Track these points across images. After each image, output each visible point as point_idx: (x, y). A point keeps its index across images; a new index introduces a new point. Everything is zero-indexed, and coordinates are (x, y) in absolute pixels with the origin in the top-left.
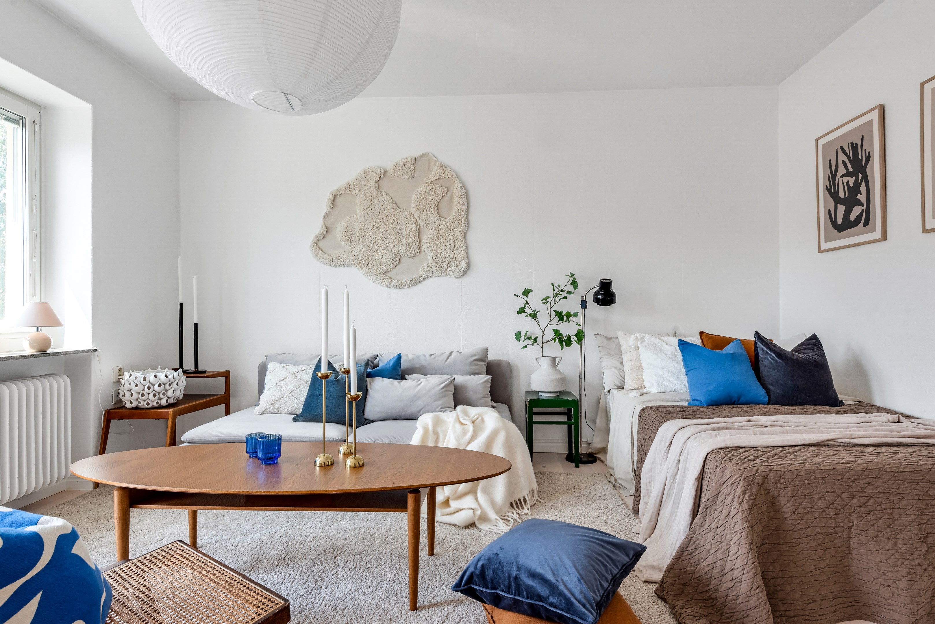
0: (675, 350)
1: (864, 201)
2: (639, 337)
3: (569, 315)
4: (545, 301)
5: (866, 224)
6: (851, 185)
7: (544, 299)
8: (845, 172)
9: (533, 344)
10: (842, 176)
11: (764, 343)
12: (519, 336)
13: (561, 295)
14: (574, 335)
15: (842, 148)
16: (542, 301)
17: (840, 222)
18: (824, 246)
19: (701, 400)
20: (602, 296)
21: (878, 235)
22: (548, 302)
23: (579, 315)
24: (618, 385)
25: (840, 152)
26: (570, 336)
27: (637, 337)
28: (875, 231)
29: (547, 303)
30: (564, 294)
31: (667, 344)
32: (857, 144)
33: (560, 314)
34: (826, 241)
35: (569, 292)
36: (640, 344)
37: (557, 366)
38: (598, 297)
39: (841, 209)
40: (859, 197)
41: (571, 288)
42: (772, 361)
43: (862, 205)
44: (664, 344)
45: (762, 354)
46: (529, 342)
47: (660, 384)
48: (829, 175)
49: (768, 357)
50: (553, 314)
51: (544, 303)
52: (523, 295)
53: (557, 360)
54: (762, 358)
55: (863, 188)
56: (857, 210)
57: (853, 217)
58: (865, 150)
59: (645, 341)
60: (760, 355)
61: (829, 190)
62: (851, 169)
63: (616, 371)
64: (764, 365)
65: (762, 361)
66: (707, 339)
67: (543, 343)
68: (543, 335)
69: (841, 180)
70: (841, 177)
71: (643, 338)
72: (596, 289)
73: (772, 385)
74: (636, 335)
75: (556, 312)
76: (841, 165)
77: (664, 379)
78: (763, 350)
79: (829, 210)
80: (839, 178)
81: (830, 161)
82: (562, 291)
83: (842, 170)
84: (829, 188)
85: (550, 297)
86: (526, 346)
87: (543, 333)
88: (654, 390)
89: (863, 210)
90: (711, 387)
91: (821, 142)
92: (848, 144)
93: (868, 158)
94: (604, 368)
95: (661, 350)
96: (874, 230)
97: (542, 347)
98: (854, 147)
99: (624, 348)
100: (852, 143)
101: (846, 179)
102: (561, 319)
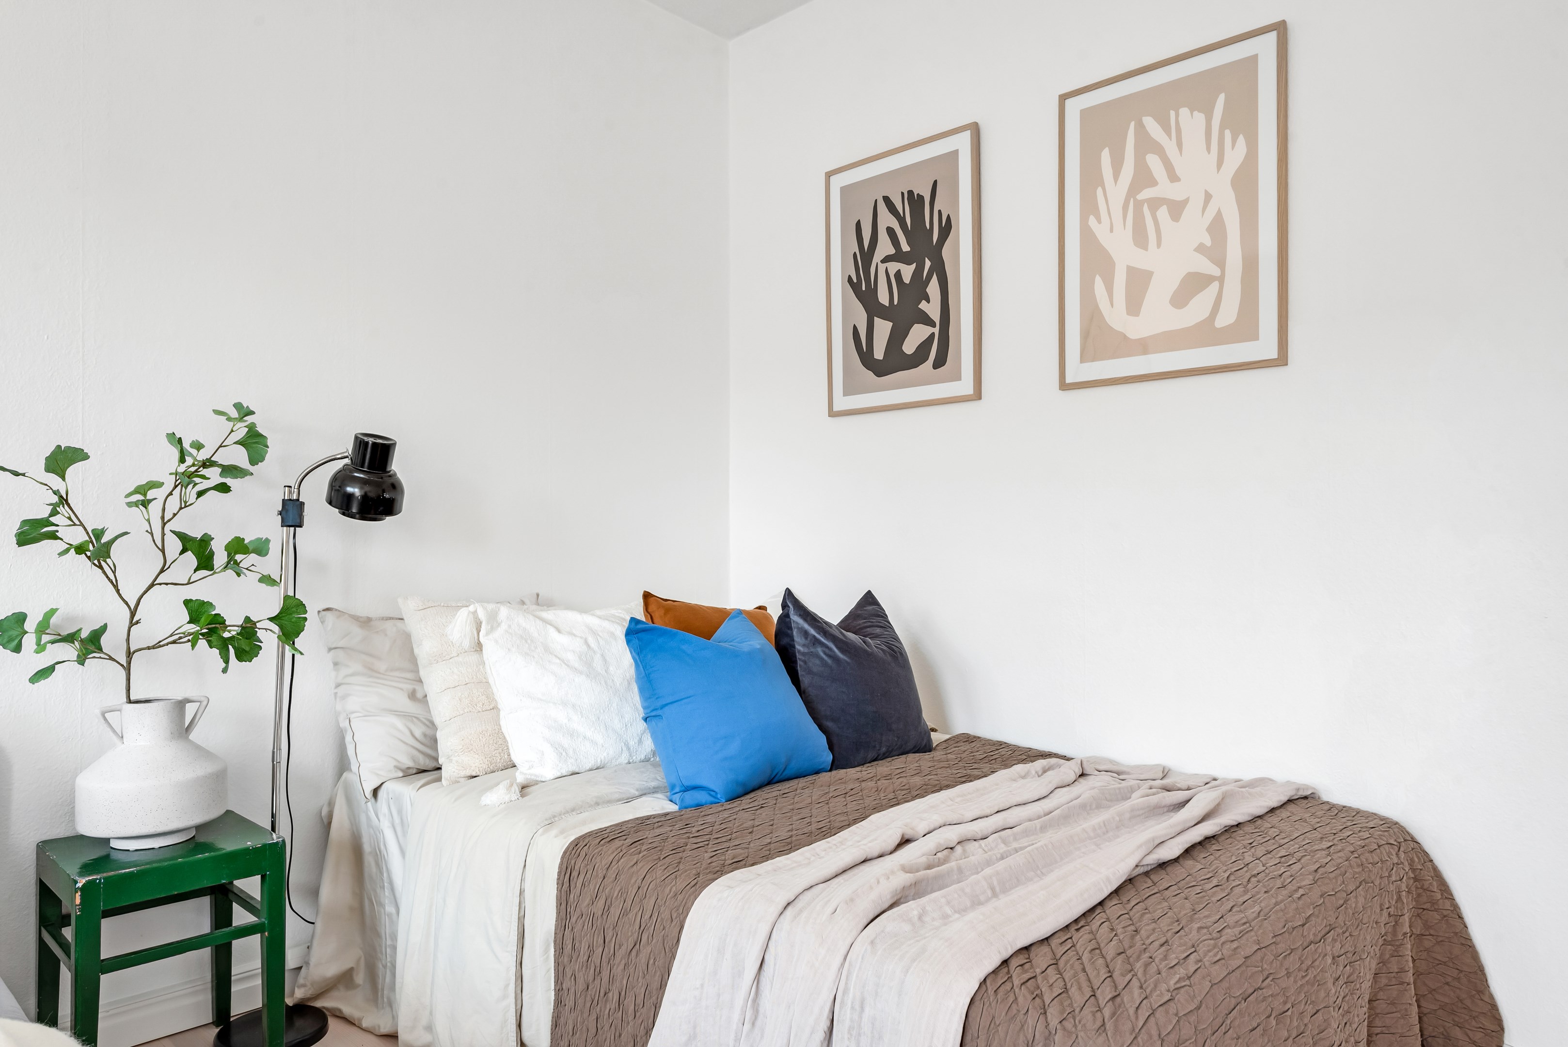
0: (585, 647)
1: (935, 315)
2: (482, 615)
3: (237, 547)
4: (140, 497)
5: (940, 362)
6: (907, 279)
7: (137, 491)
8: (892, 251)
9: (81, 660)
10: (886, 260)
11: (809, 619)
12: (14, 633)
13: (204, 477)
14: (271, 619)
15: (887, 200)
16: (127, 496)
17: (879, 353)
18: (842, 403)
19: (712, 786)
20: (361, 488)
21: (965, 386)
22: (150, 501)
23: (274, 549)
24: (404, 767)
25: (882, 208)
26: (255, 623)
27: (475, 613)
28: (959, 379)
29: (145, 504)
30: (214, 476)
31: (559, 631)
32: (921, 198)
33: (200, 546)
34: (846, 393)
35: (230, 470)
36: (487, 634)
37: (189, 729)
38: (349, 489)
39: (883, 328)
40: (923, 306)
41: (239, 457)
42: (829, 661)
43: (930, 323)
44: (551, 631)
45: (804, 645)
46: (69, 651)
47: (561, 751)
48: (855, 254)
49: (820, 650)
50: (174, 545)
51: (136, 504)
52: (48, 469)
53: (190, 710)
54: (804, 654)
55: (933, 288)
56: (918, 334)
57: (909, 346)
58: (940, 212)
59: (499, 625)
60: (798, 647)
61: (854, 286)
62: (906, 248)
63: (399, 723)
64: (810, 672)
65: (805, 662)
66: (662, 612)
67: (130, 655)
68: (132, 624)
69: (882, 268)
70: (883, 261)
71: (493, 617)
72: (339, 465)
73: (833, 720)
74: (471, 608)
75: (183, 537)
76: (883, 238)
77: (572, 734)
78: (806, 634)
79: (855, 328)
80: (880, 264)
81: (858, 225)
82: (208, 463)
83: (885, 247)
84: (855, 281)
85: (158, 485)
86: (50, 670)
87: (133, 614)
88: (548, 770)
89: (933, 334)
90: (734, 748)
91: (838, 182)
92: (903, 194)
93: (947, 229)
94: (352, 716)
95: (547, 649)
96: (958, 377)
97: (128, 669)
98: (915, 201)
99: (425, 648)
100: (910, 193)
101: (893, 267)
102: (205, 562)
